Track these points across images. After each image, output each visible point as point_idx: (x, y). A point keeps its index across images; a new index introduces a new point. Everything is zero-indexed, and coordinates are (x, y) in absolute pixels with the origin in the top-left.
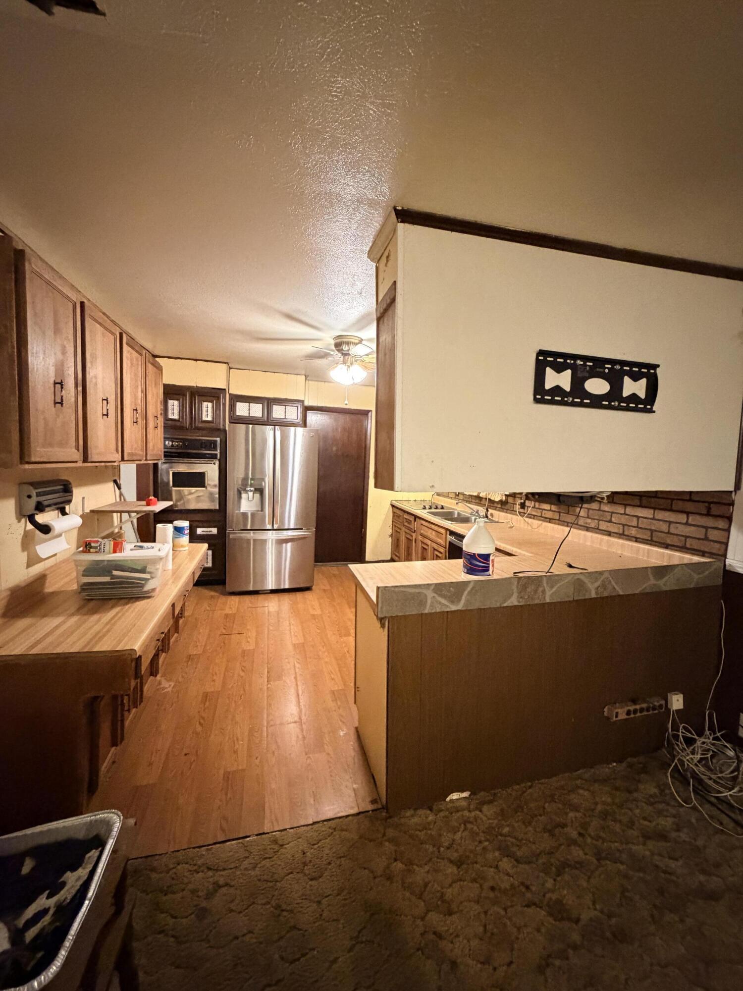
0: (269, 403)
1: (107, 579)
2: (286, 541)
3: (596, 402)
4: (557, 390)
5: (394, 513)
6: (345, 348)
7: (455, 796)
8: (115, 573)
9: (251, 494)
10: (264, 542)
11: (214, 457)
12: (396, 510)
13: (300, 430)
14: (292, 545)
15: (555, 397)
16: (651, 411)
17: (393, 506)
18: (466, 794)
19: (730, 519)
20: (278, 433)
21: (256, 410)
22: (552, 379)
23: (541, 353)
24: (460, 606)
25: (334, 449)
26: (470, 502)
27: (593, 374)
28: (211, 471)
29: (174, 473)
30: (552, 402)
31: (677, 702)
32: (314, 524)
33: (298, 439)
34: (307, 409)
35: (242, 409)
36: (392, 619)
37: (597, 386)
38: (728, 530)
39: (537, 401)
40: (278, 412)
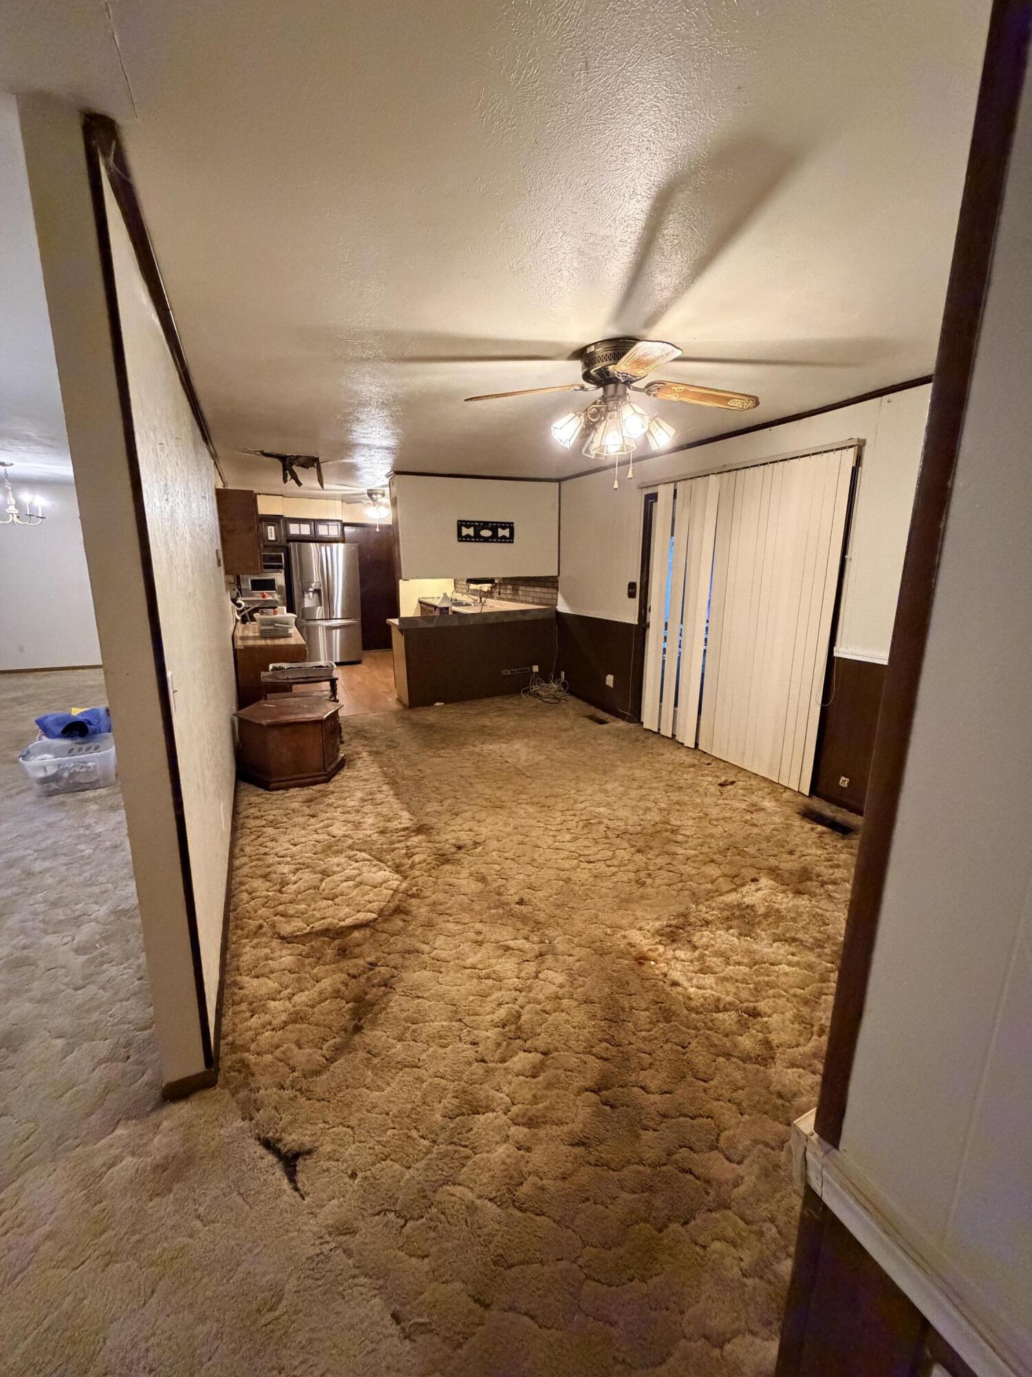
0: (315, 522)
1: (272, 628)
2: (336, 628)
3: (486, 540)
4: (468, 536)
5: (422, 608)
6: (374, 496)
7: (438, 704)
8: (276, 625)
9: (311, 594)
10: (316, 628)
11: (280, 567)
12: (423, 605)
13: (341, 546)
14: (341, 632)
15: (467, 539)
16: (512, 542)
17: (420, 602)
18: (442, 704)
19: (557, 588)
20: (328, 548)
21: (305, 530)
22: (465, 531)
23: (459, 521)
24: (432, 626)
25: (369, 557)
26: (473, 595)
27: (483, 528)
28: (280, 579)
29: (252, 581)
30: (466, 541)
31: (536, 669)
32: (360, 615)
33: (339, 552)
34: (345, 525)
35: (294, 529)
36: (407, 630)
37: (486, 533)
38: (557, 594)
39: (459, 541)
40: (323, 530)
